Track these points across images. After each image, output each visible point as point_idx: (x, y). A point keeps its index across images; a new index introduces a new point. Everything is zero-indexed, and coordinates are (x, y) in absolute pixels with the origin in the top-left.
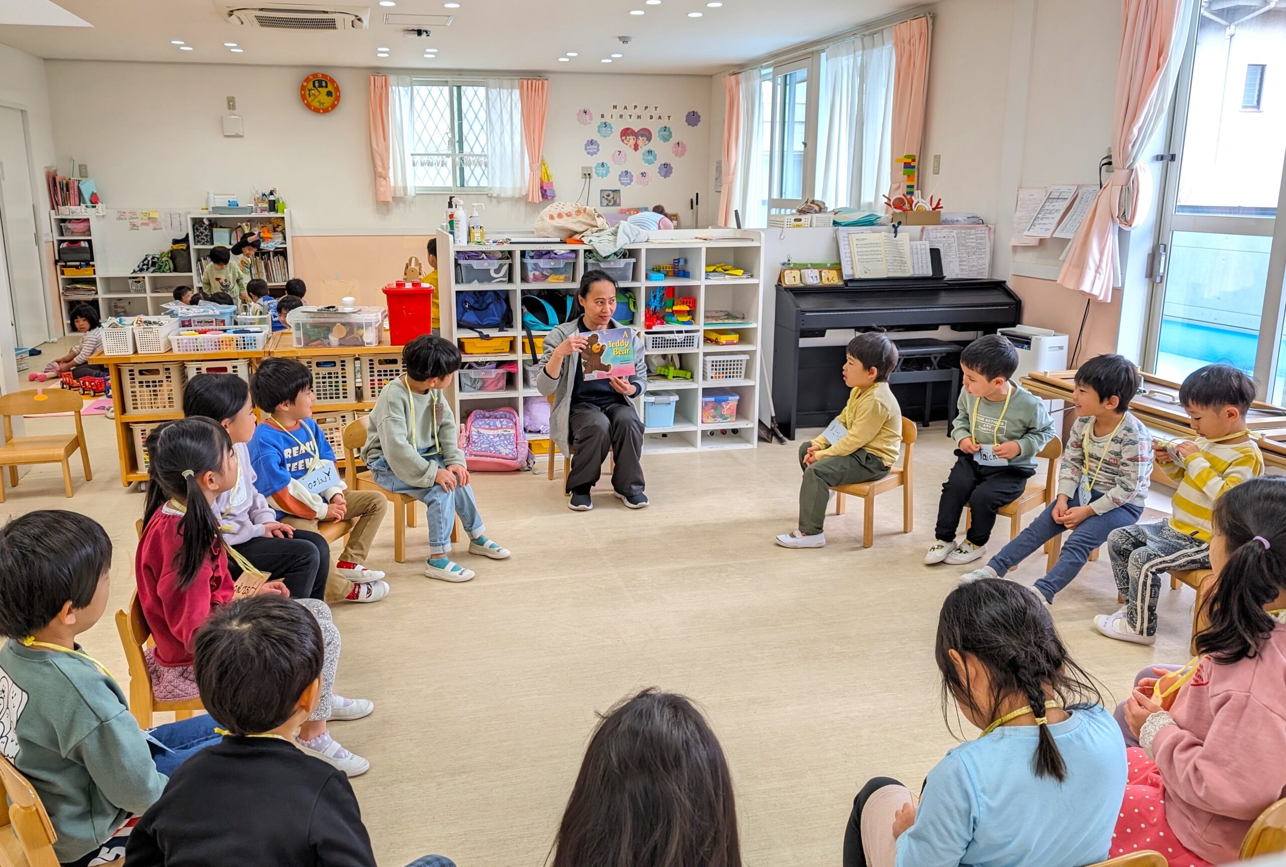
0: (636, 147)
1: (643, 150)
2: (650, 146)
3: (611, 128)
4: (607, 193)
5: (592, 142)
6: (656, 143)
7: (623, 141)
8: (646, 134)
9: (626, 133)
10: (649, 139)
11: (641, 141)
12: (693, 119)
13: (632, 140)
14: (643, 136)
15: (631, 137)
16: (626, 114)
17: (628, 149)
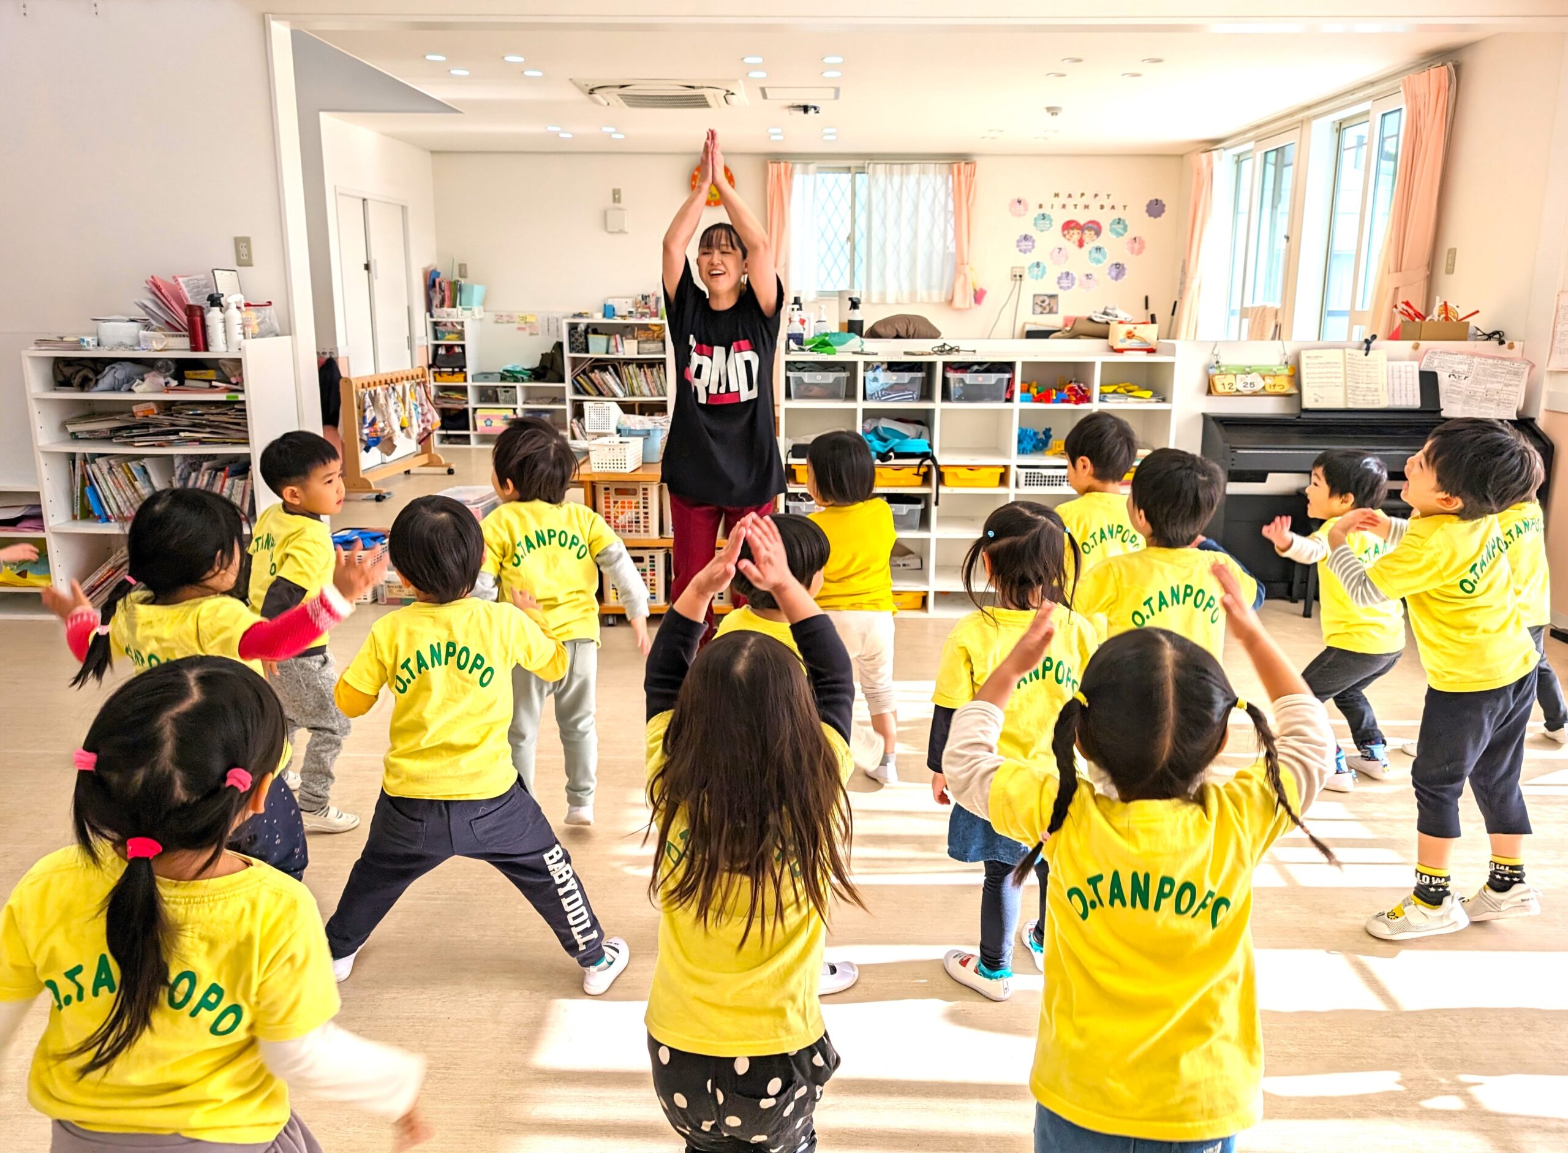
0: (1081, 244)
1: (1089, 246)
3: (1051, 220)
4: (1041, 298)
5: (1026, 238)
7: (1064, 236)
8: (1095, 228)
9: (1068, 226)
10: (1098, 233)
11: (1088, 235)
12: (1155, 208)
13: (1076, 235)
14: (1090, 229)
15: (1076, 231)
16: (1070, 203)
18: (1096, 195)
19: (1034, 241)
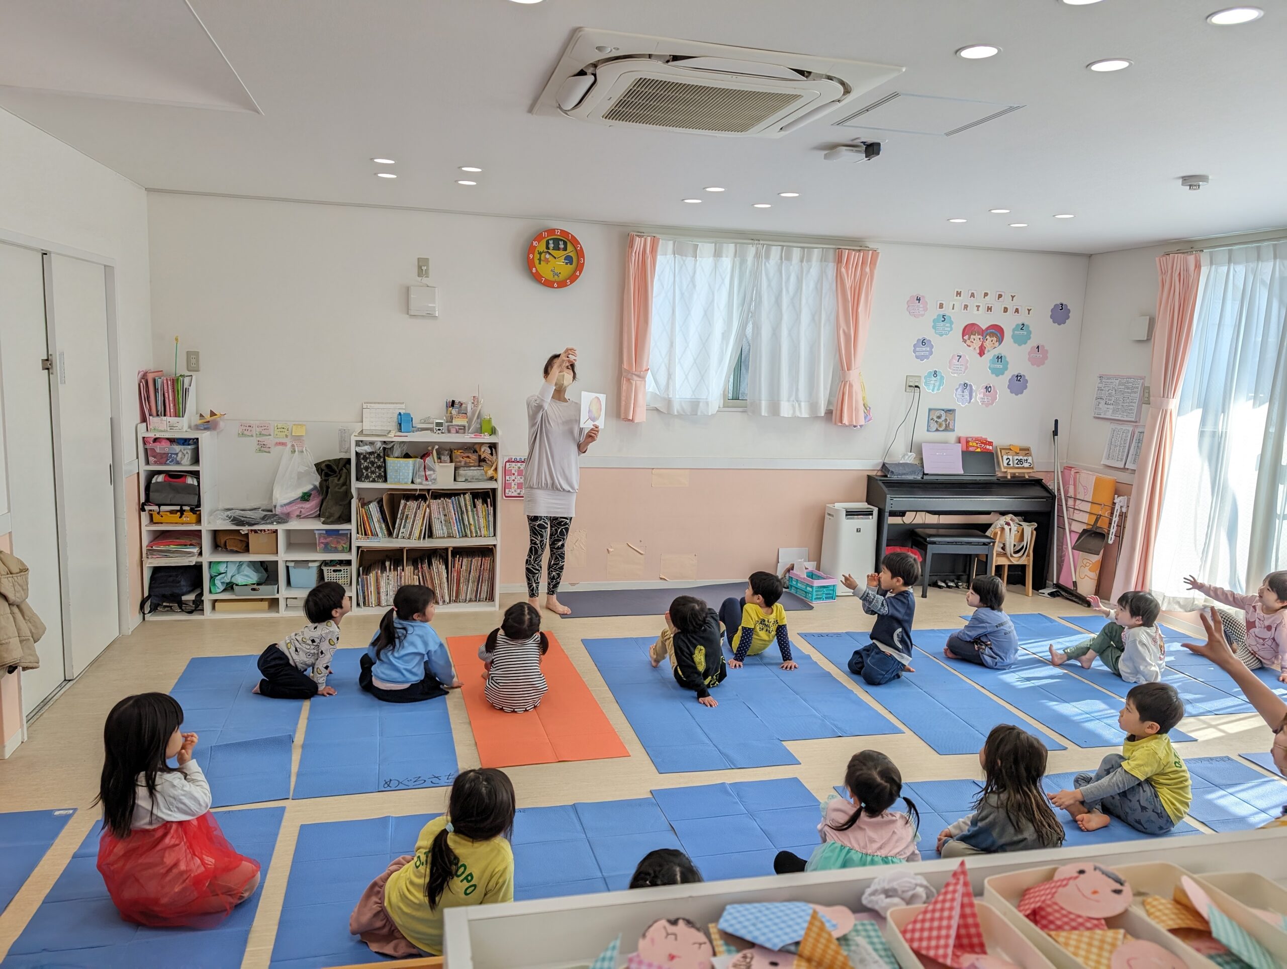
0: (982, 353)
1: (989, 355)
2: (1000, 350)
3: (951, 323)
4: (938, 413)
5: (923, 342)
6: (1008, 347)
7: (965, 341)
8: (997, 332)
9: (969, 330)
10: (1000, 340)
11: (989, 342)
12: (1060, 313)
13: (976, 340)
14: (992, 335)
15: (977, 337)
16: (972, 303)
17: (970, 352)
18: (1000, 296)
19: (932, 347)
